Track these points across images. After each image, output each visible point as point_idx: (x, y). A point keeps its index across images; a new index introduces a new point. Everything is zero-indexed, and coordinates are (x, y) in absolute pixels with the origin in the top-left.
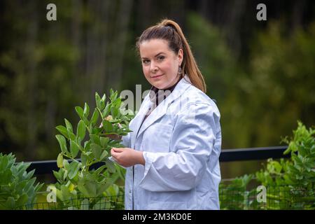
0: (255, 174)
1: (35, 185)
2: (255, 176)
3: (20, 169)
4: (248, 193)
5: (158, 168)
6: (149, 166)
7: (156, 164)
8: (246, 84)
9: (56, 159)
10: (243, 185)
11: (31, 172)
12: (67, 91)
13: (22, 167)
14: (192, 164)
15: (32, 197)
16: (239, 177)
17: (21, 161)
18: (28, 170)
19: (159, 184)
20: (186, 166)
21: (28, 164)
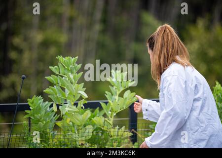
3: (45, 106)
11: (52, 108)
13: (47, 104)
21: (50, 103)
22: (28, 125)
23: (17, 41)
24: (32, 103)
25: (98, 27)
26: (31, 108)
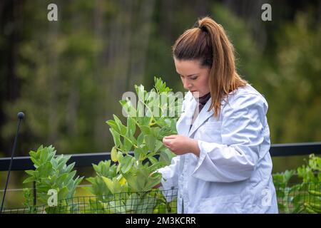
0: (296, 170)
1: (74, 179)
2: (297, 172)
3: (60, 162)
4: (289, 189)
5: (213, 158)
6: (204, 156)
7: (211, 154)
8: (271, 77)
9: (110, 151)
10: (285, 181)
11: (71, 165)
12: (89, 84)
13: (62, 160)
14: (249, 156)
15: (71, 190)
16: (280, 173)
17: (61, 154)
18: (68, 163)
19: (214, 174)
20: (244, 159)
21: (68, 157)
22: (32, 193)
23: (28, 50)
24: (38, 158)
25: (147, 28)
26: (35, 166)
